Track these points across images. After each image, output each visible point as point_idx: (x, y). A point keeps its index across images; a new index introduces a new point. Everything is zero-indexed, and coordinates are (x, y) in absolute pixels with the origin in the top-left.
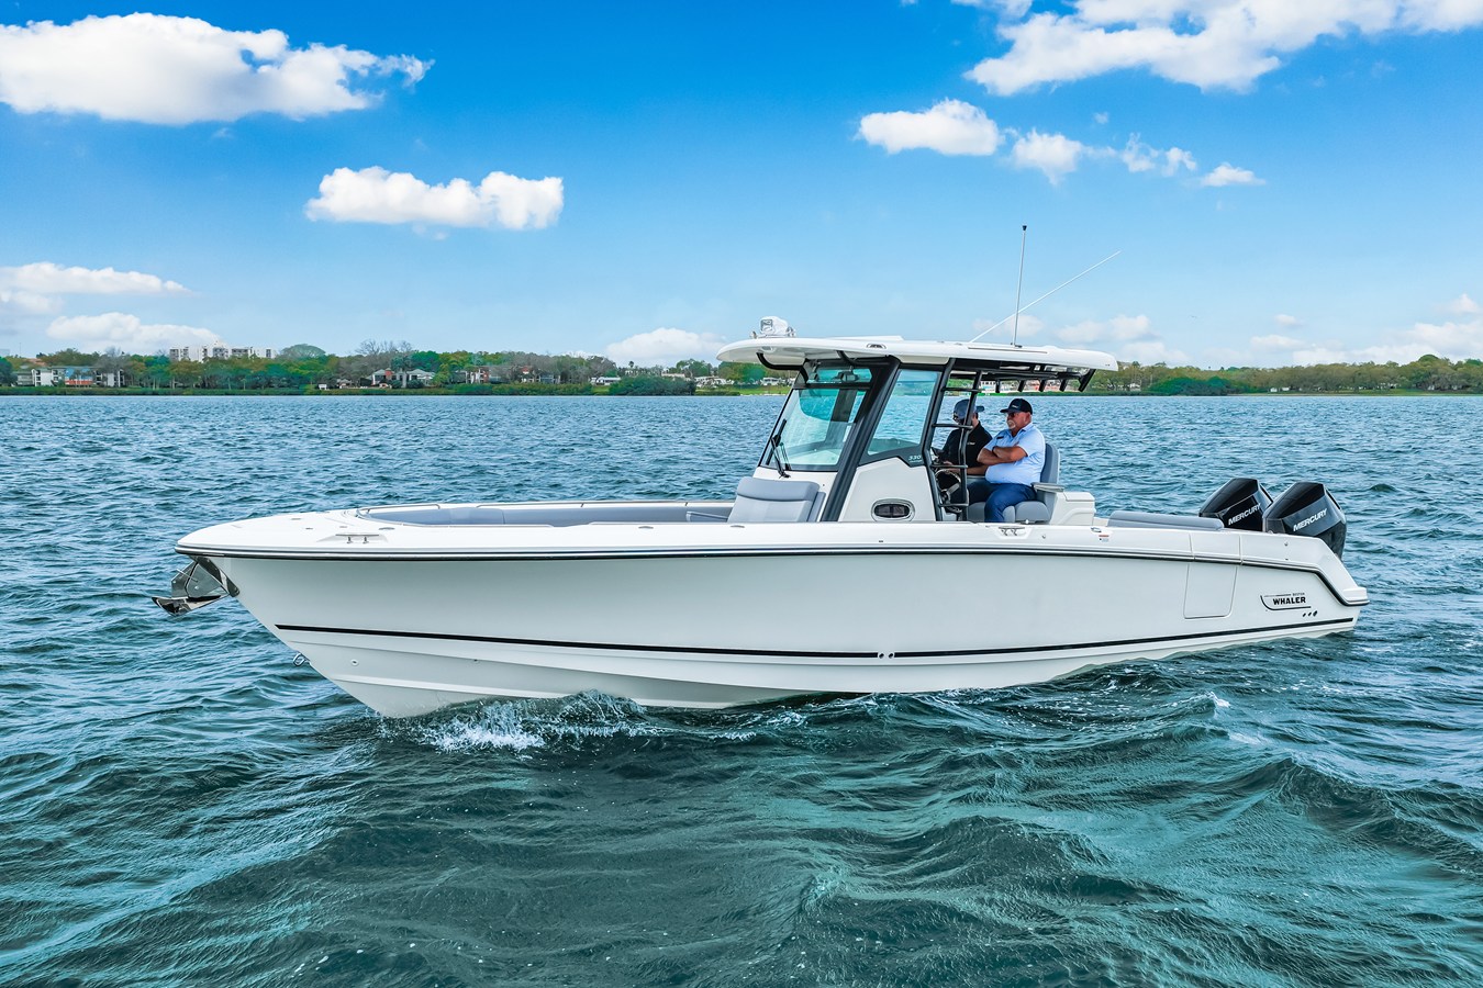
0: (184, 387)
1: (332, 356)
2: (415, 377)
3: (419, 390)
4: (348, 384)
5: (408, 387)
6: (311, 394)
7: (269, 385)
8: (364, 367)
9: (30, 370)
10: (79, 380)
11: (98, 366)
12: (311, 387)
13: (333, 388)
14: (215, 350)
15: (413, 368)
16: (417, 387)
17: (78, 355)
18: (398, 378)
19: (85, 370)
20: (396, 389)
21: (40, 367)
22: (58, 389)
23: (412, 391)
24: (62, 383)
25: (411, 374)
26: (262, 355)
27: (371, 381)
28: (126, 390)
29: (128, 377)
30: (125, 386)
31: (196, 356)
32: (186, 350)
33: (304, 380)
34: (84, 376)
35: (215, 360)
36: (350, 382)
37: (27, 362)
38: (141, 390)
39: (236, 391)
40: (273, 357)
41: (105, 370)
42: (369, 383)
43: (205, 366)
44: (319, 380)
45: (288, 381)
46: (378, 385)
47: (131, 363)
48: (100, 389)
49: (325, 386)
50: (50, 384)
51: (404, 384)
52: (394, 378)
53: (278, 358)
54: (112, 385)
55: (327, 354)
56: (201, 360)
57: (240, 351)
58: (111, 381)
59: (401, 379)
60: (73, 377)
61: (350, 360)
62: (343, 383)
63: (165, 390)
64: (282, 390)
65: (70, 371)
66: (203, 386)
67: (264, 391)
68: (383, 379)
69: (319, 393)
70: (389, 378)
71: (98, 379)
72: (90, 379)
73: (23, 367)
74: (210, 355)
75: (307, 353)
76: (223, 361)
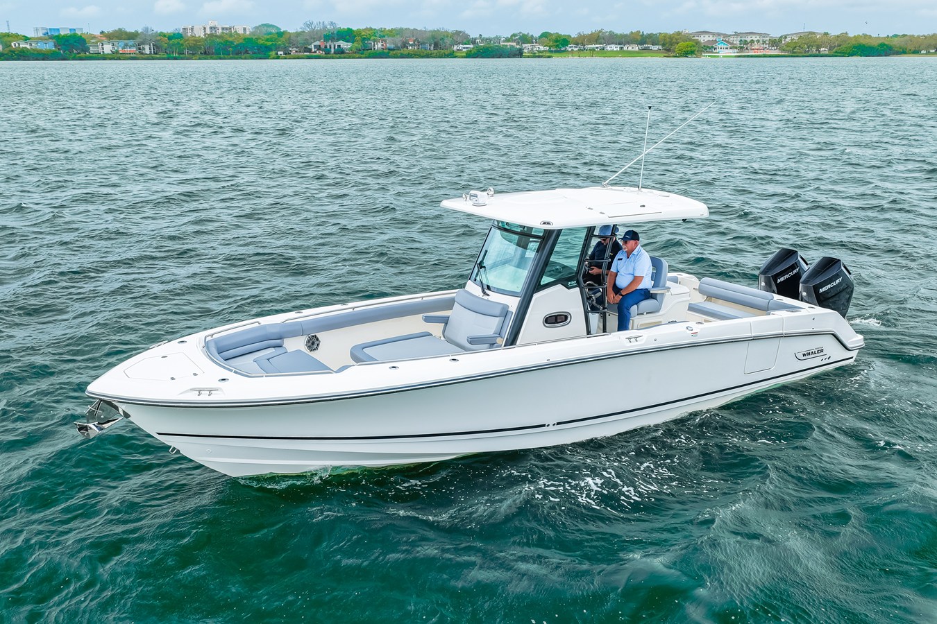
0: (193, 54)
1: (285, 32)
2: (339, 46)
3: (342, 55)
4: (296, 52)
5: (335, 53)
6: (274, 58)
7: (246, 52)
8: (307, 39)
9: (97, 43)
10: (128, 50)
11: (138, 40)
12: (273, 53)
13: (288, 54)
14: (211, 28)
15: (338, 40)
16: (341, 53)
17: (126, 33)
18: (328, 47)
19: (131, 43)
20: (327, 54)
21: (103, 40)
22: (115, 56)
23: (338, 56)
24: (117, 52)
25: (337, 44)
26: (241, 31)
27: (311, 49)
28: (157, 56)
29: (158, 47)
30: (156, 54)
31: (200, 33)
32: (192, 28)
33: (268, 49)
34: (130, 47)
35: (211, 35)
36: (297, 50)
37: (94, 37)
38: (166, 56)
39: (226, 56)
40: (248, 33)
41: (143, 43)
42: (310, 50)
43: (206, 40)
44: (278, 49)
45: (258, 49)
46: (315, 52)
47: (159, 38)
48: (141, 56)
49: (282, 53)
50: (110, 52)
51: (333, 50)
52: (326, 47)
53: (252, 33)
54: (148, 53)
55: (282, 31)
56: (202, 36)
57: (227, 29)
58: (147, 51)
59: (330, 47)
60: (124, 48)
61: (298, 34)
62: (293, 51)
63: (181, 56)
64: (254, 56)
65: (122, 43)
66: (205, 53)
67: (243, 57)
68: (319, 48)
69: (278, 58)
70: (323, 47)
71: (140, 49)
72: (134, 49)
73: (92, 41)
74: (208, 32)
75: (270, 30)
76: (216, 36)
